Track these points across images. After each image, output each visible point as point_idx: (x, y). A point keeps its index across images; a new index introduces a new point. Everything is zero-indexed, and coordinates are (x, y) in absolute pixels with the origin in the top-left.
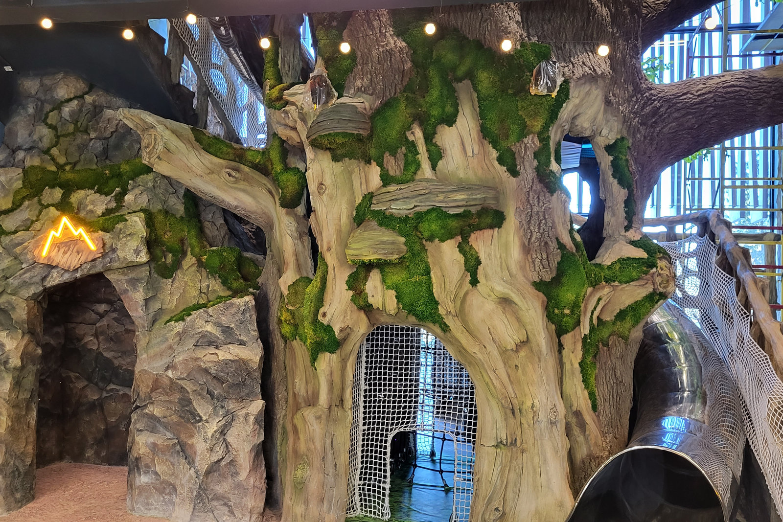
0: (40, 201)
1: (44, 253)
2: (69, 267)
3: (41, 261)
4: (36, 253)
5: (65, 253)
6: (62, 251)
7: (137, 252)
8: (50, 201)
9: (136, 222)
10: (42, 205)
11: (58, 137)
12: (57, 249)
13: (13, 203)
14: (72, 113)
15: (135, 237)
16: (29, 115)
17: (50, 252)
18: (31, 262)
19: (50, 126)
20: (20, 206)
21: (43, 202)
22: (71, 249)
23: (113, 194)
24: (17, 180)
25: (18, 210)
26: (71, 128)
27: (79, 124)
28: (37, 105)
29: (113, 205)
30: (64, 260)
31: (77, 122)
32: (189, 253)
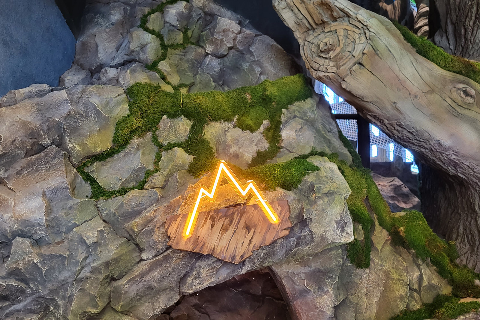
0: (155, 138)
1: (188, 232)
2: (233, 258)
3: (181, 247)
4: (172, 231)
5: (224, 229)
6: (219, 225)
7: (342, 225)
8: (173, 140)
9: (332, 171)
10: (160, 145)
11: (164, 47)
12: (209, 222)
13: (115, 141)
14: (181, 16)
15: (337, 197)
16: (112, 25)
17: (196, 228)
18: (160, 247)
19: (152, 32)
20: (123, 146)
21: (161, 140)
22: (235, 221)
23: (262, 129)
24: (118, 103)
25: (122, 154)
26: (179, 38)
27: (189, 33)
28: (125, 10)
29: (265, 146)
30: (224, 243)
31: (187, 30)
32: (377, 223)
